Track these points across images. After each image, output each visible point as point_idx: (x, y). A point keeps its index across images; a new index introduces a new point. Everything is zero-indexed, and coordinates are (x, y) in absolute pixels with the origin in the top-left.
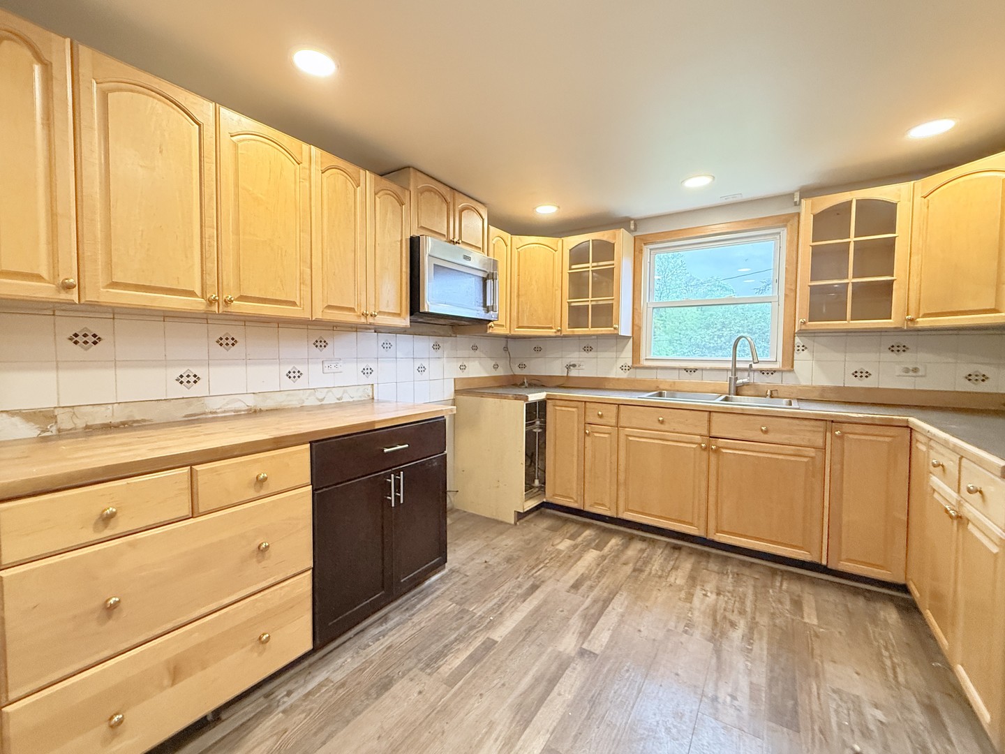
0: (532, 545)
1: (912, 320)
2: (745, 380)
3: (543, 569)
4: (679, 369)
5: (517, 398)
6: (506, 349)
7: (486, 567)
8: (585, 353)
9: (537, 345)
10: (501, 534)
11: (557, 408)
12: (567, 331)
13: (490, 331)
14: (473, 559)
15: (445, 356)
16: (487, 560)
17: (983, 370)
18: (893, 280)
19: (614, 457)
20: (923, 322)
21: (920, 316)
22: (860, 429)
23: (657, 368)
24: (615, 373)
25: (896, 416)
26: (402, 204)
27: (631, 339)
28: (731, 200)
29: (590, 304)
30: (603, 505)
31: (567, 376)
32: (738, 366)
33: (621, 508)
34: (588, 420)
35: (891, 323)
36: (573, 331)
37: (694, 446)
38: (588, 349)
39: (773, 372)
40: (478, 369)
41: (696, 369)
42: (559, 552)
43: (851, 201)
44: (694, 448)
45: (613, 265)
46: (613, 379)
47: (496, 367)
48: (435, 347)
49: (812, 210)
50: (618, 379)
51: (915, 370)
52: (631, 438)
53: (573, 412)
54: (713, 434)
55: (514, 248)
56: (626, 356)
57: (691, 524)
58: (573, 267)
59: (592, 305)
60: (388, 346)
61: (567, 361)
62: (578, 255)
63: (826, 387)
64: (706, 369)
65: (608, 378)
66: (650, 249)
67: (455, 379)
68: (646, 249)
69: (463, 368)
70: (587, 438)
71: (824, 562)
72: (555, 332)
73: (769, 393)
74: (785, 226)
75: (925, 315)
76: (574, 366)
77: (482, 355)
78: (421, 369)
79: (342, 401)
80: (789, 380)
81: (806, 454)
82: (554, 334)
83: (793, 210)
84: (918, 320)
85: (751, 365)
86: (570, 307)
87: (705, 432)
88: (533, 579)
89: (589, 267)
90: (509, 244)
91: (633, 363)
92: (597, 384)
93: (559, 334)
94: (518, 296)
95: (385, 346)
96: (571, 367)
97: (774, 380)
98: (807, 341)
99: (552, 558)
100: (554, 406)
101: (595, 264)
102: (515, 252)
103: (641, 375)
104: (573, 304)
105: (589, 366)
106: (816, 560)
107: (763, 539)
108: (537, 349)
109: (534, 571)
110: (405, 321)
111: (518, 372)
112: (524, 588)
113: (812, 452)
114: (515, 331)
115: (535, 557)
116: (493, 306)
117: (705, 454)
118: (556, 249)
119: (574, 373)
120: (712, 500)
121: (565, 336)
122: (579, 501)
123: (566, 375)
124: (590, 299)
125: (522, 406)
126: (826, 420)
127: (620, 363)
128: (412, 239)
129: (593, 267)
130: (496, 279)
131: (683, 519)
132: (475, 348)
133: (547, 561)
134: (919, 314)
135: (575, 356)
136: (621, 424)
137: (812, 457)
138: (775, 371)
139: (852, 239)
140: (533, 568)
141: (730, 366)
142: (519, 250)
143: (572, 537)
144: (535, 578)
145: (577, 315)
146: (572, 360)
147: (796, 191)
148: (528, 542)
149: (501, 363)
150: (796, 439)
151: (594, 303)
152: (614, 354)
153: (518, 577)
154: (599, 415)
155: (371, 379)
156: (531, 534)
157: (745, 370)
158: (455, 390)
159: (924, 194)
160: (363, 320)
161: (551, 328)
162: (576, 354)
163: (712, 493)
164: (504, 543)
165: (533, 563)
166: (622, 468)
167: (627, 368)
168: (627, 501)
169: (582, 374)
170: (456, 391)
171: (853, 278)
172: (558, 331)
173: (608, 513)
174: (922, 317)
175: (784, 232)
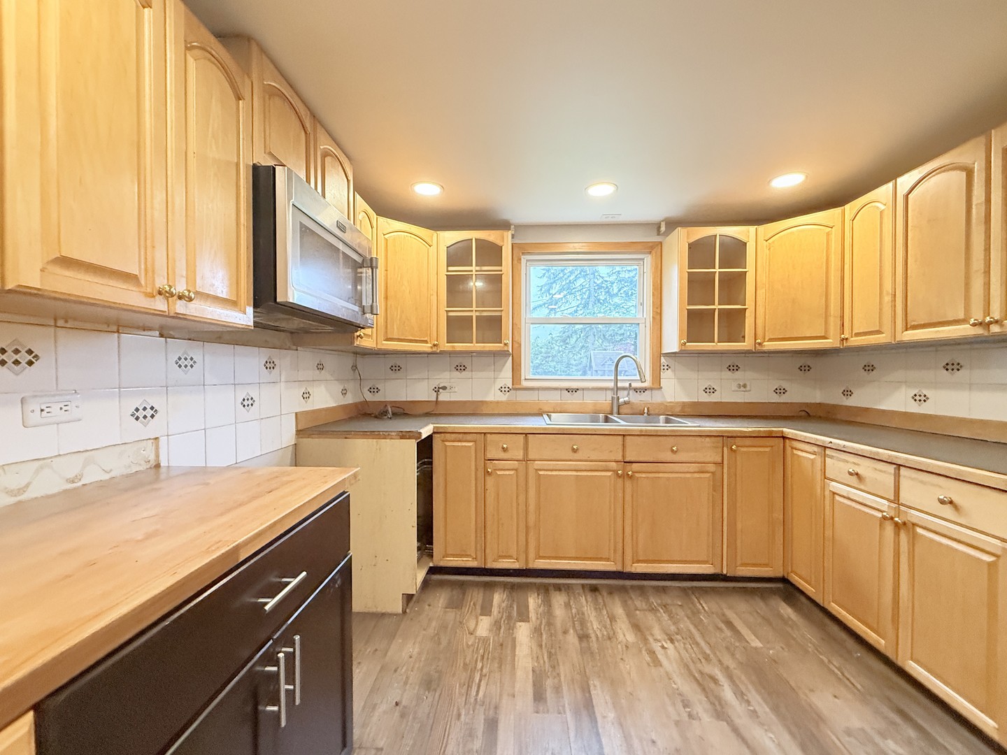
0: (444, 642)
1: (760, 344)
2: (626, 399)
3: (483, 683)
4: (561, 389)
5: (404, 436)
6: (355, 368)
7: (403, 716)
8: (458, 373)
9: (396, 362)
10: (392, 636)
11: (447, 444)
12: (446, 346)
13: (357, 343)
14: (374, 707)
15: (282, 380)
16: (397, 699)
17: (785, 385)
18: (746, 309)
19: (522, 498)
20: (769, 346)
21: (766, 340)
22: (748, 442)
23: (538, 389)
24: (494, 395)
25: (775, 427)
26: (239, 98)
27: (511, 357)
28: (610, 220)
29: (474, 315)
30: (510, 557)
31: (437, 401)
32: (619, 385)
33: (532, 555)
34: (489, 456)
35: (745, 346)
36: (453, 347)
37: (609, 474)
38: (461, 368)
39: (645, 390)
40: (325, 397)
41: (578, 389)
42: (485, 641)
43: (716, 236)
44: (610, 476)
45: (501, 271)
46: (491, 402)
47: (344, 392)
48: (268, 365)
49: (688, 238)
50: (498, 402)
51: (745, 386)
52: (541, 473)
53: (470, 446)
54: (627, 460)
55: (380, 234)
56: (505, 377)
57: (608, 560)
58: (450, 268)
59: (477, 316)
60: (189, 363)
61: (436, 383)
62: (457, 256)
63: (687, 402)
64: (588, 389)
65: (486, 401)
66: (527, 261)
67: (296, 413)
68: (524, 258)
69: (306, 396)
70: (489, 479)
71: (725, 572)
72: (431, 347)
73: (646, 411)
74: (650, 253)
75: (770, 340)
76: (444, 388)
77: (329, 377)
78: (247, 403)
79: (83, 482)
80: (656, 398)
81: (708, 469)
82: (429, 350)
83: (657, 239)
84: (765, 343)
85: (630, 384)
86: (448, 317)
87: (620, 458)
88: (482, 709)
89: (472, 271)
90: (375, 226)
91: (513, 385)
92: (473, 409)
93: (435, 349)
94: (386, 298)
95: (182, 362)
96: (441, 390)
97: (645, 398)
98: (671, 362)
99: (483, 657)
100: (443, 441)
101: (478, 268)
102: (381, 238)
103: (522, 397)
104: (451, 314)
105: (461, 389)
106: (718, 571)
107: (674, 561)
108: (396, 368)
109: (474, 693)
110: (245, 317)
111: (369, 397)
112: (480, 733)
113: (712, 468)
114: (383, 344)
115: (460, 663)
116: (372, 306)
117: (620, 481)
118: (431, 243)
119: (444, 397)
120: (628, 530)
121: (442, 353)
122: (479, 558)
123: (434, 399)
124: (474, 308)
125: (411, 447)
126: (723, 436)
127: (499, 384)
128: (255, 168)
129: (476, 271)
130: (377, 268)
131: (599, 556)
132: (320, 367)
133: (479, 665)
134: (764, 338)
135: (444, 378)
136: (530, 457)
137: (712, 473)
138: (646, 390)
139: (717, 270)
140: (469, 687)
141: (611, 385)
142: (386, 236)
143: (486, 611)
144: (483, 703)
145: (457, 327)
146: (441, 381)
147: (663, 221)
148: (436, 639)
149: (350, 386)
150: (700, 456)
151: (478, 314)
152: (491, 374)
153: (459, 715)
154: (503, 448)
155: (154, 428)
156: (434, 624)
157: (624, 389)
158: (297, 431)
159: (766, 239)
160: (160, 305)
161: (426, 342)
162: (447, 375)
163: (628, 522)
164: (405, 655)
165: (464, 676)
166: (532, 508)
167: (507, 389)
168: (538, 548)
169: (454, 398)
170: (300, 433)
171: (719, 304)
172: (434, 345)
173: (516, 566)
174: (768, 341)
175: (648, 259)
